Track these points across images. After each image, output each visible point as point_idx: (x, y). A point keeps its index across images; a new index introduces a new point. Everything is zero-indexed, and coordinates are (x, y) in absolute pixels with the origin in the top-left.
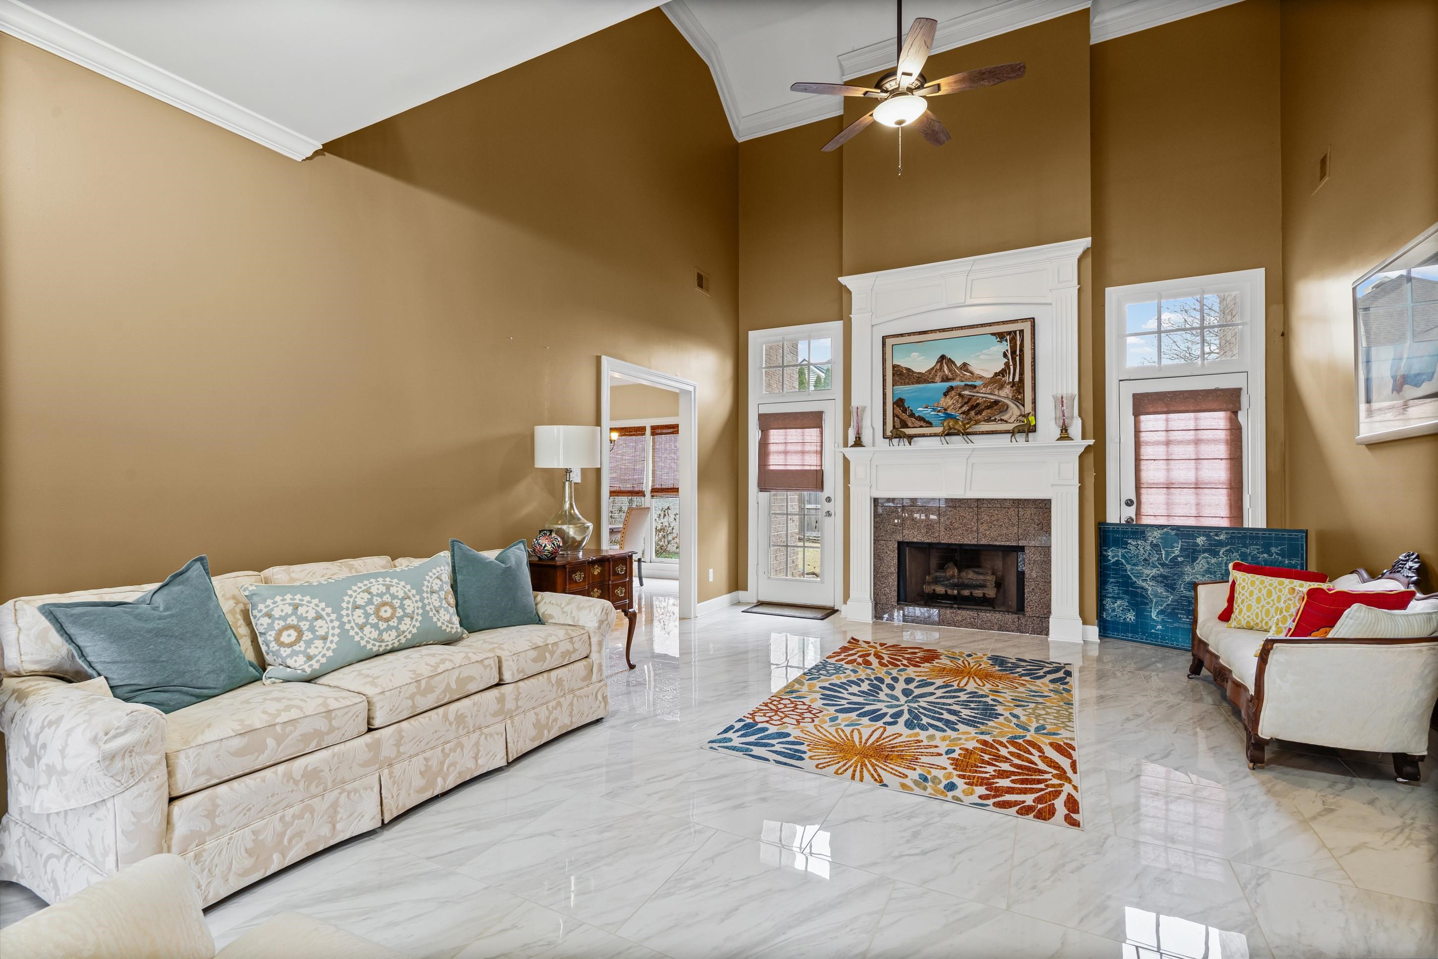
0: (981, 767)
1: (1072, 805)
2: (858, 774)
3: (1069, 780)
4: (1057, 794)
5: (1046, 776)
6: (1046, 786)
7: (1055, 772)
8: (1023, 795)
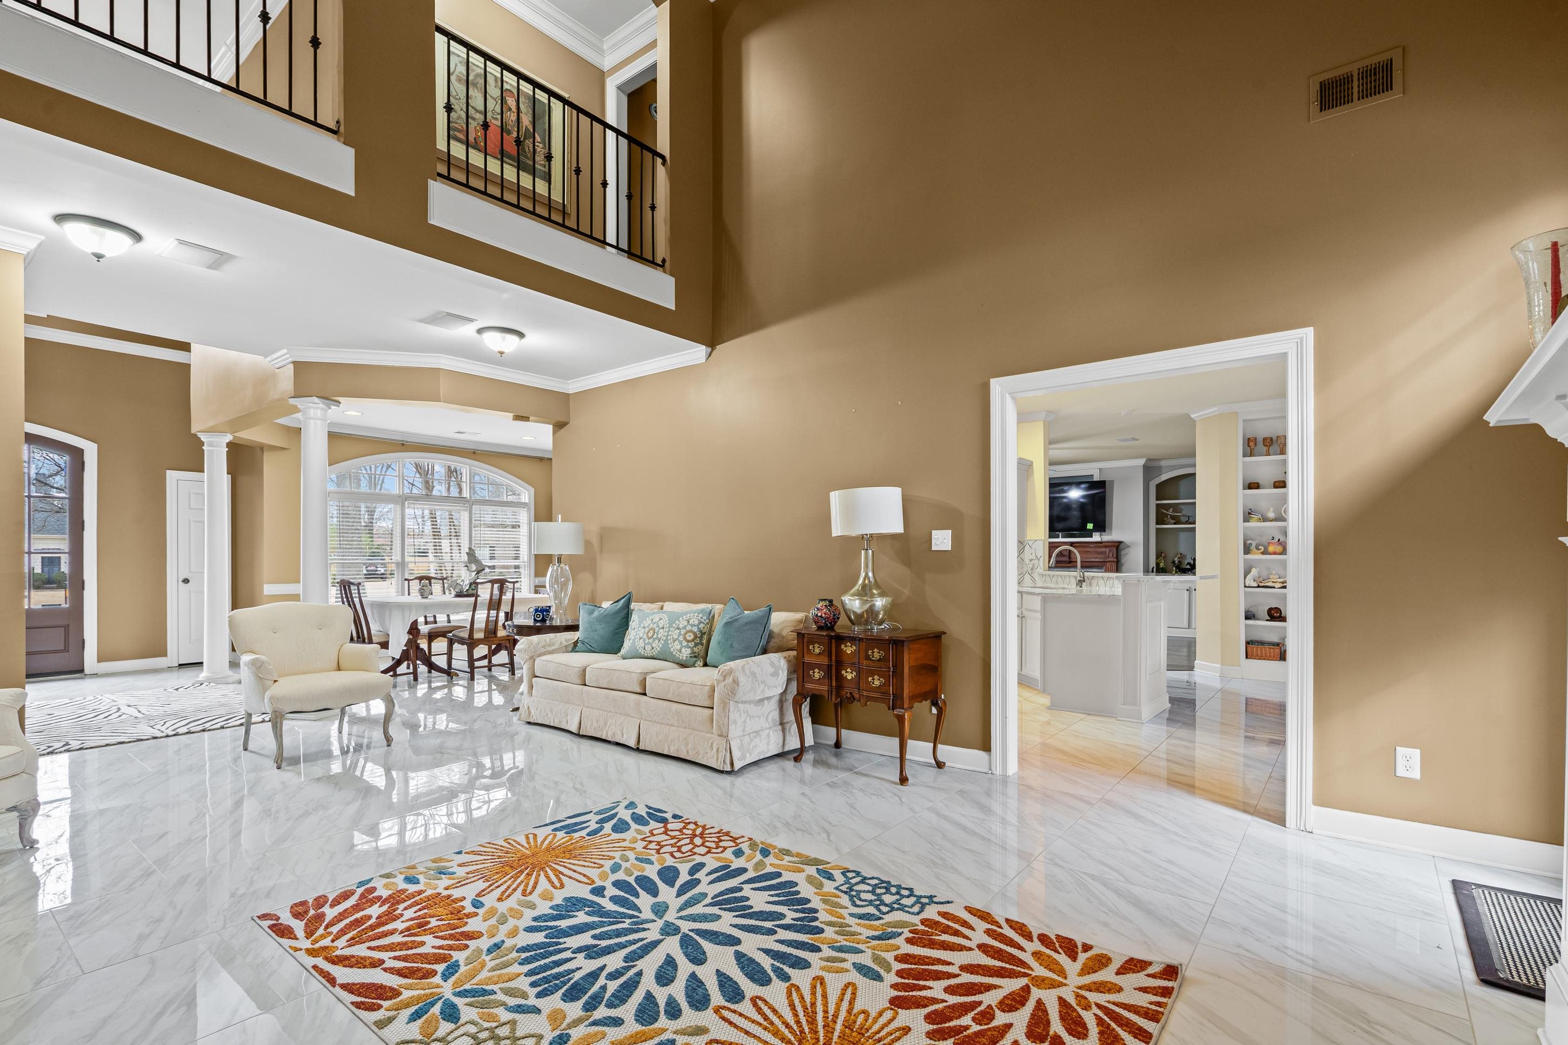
0: (420, 910)
1: (282, 931)
2: (532, 841)
3: (311, 952)
4: (309, 934)
5: (342, 942)
6: (330, 933)
7: (338, 953)
8: (341, 911)
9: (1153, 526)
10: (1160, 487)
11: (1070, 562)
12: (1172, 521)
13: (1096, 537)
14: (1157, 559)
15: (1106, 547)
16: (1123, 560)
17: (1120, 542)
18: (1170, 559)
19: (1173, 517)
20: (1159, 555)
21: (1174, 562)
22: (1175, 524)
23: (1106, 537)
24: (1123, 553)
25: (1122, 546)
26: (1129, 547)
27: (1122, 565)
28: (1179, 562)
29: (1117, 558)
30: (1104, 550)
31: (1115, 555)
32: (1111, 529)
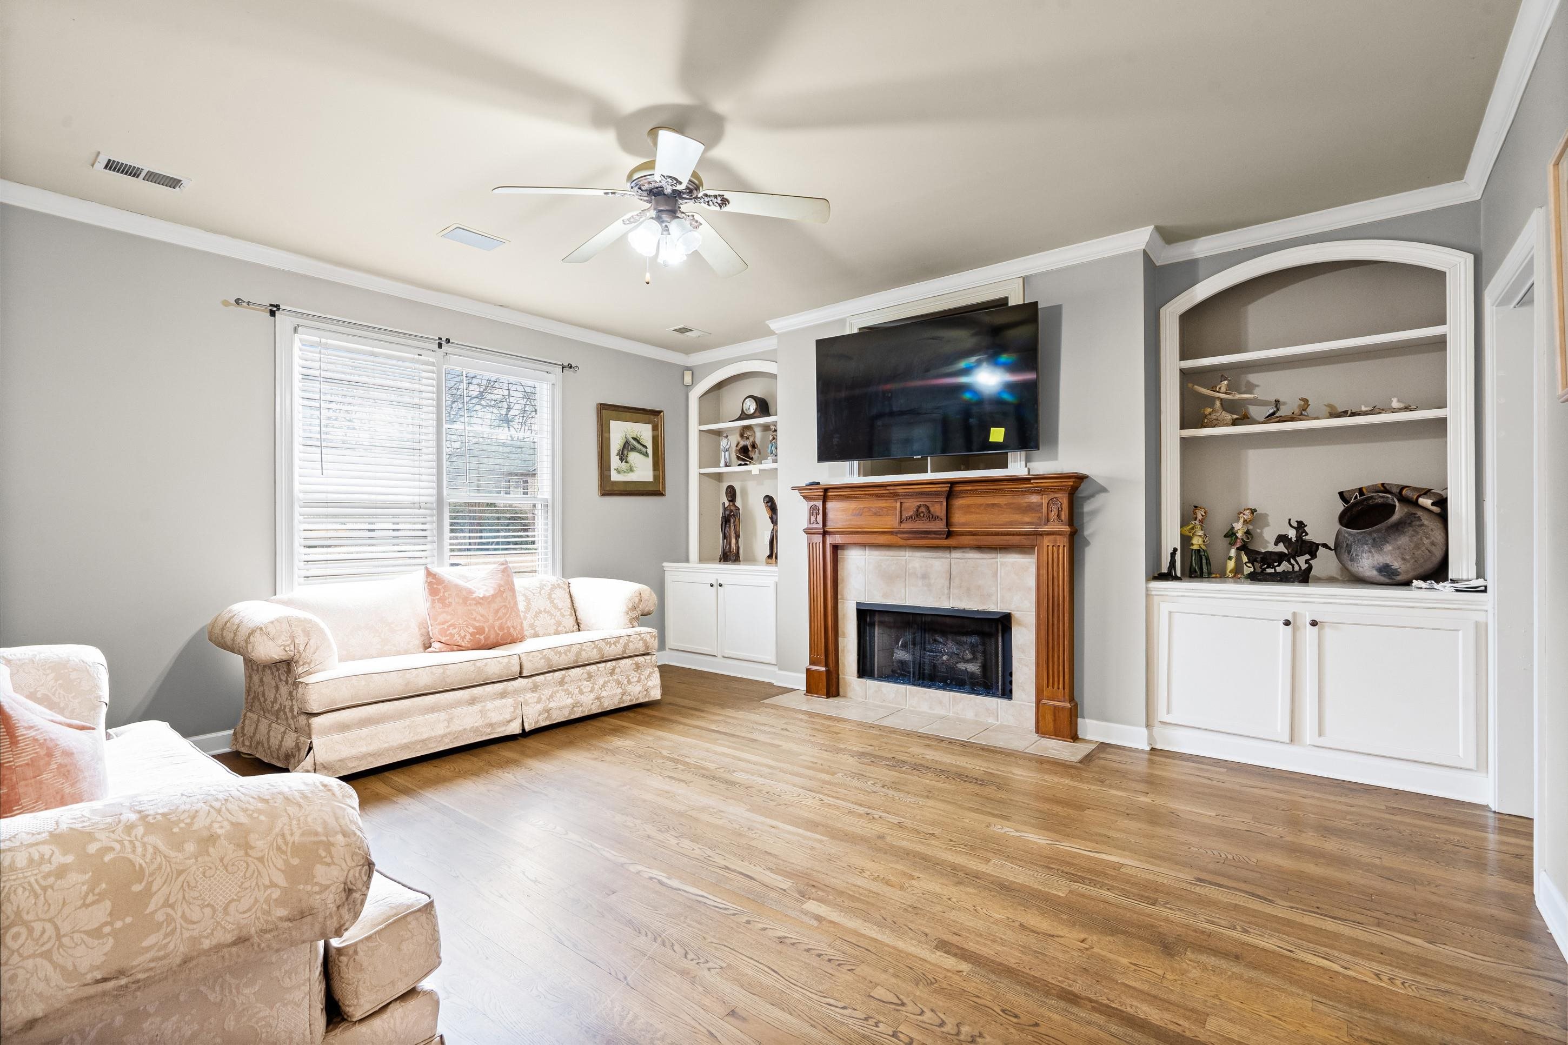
9: (1172, 433)
10: (1189, 318)
11: (950, 534)
12: (1229, 417)
13: (1017, 466)
14: (1184, 523)
15: (1039, 492)
16: (1090, 529)
17: (1080, 479)
18: (1219, 523)
19: (1229, 406)
20: (1189, 515)
21: (1231, 534)
22: (1234, 423)
23: (1042, 466)
24: (1088, 507)
25: (1084, 490)
26: (1103, 490)
27: (1087, 543)
28: (1248, 533)
29: (1071, 522)
30: (1034, 499)
31: (1064, 515)
32: (1053, 441)
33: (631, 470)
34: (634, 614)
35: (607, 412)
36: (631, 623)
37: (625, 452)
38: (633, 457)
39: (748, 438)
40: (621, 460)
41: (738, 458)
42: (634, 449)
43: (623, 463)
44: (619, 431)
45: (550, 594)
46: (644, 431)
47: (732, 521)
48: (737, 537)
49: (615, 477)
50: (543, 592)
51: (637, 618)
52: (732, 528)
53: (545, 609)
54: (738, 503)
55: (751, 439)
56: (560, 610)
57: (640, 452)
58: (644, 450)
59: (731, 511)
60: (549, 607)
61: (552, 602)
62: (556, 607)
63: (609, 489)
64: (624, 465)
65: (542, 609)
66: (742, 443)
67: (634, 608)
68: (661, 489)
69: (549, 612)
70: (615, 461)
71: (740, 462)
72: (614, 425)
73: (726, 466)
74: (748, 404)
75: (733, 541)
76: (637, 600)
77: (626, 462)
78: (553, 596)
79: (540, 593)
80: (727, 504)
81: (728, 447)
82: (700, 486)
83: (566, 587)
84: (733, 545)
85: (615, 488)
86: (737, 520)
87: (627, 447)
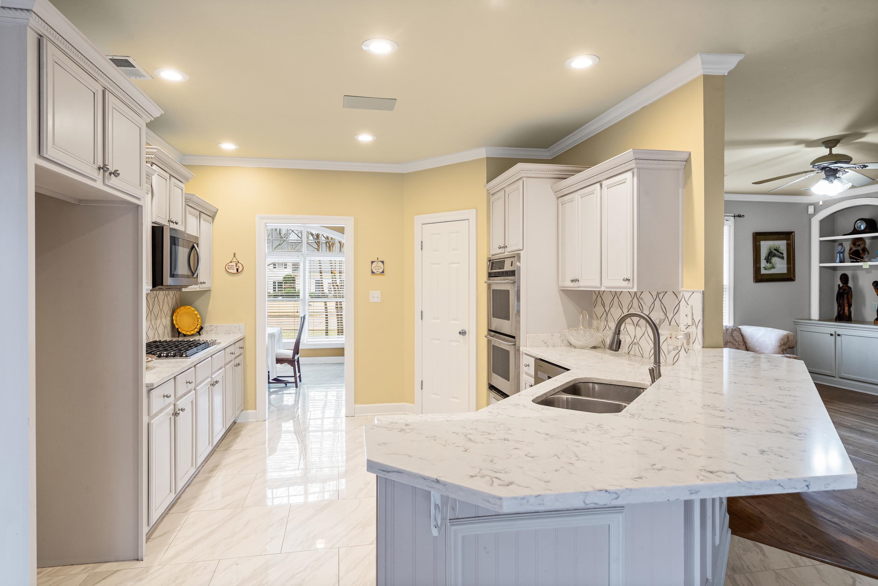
33: (773, 267)
34: (785, 347)
35: (758, 237)
36: (783, 352)
37: (770, 258)
38: (775, 260)
39: (859, 245)
40: (767, 262)
41: (851, 258)
42: (775, 255)
43: (768, 264)
44: (765, 246)
45: (732, 334)
46: (782, 245)
47: (845, 296)
48: (850, 306)
49: (763, 272)
50: (728, 332)
51: (786, 350)
52: (846, 301)
53: (730, 341)
54: (850, 284)
55: (862, 246)
56: (737, 342)
57: (779, 257)
58: (781, 255)
59: (845, 290)
60: (732, 340)
61: (733, 338)
62: (735, 340)
63: (759, 278)
64: (769, 265)
65: (729, 341)
66: (854, 249)
67: (784, 344)
68: (792, 277)
69: (732, 343)
70: (763, 263)
71: (852, 260)
72: (763, 243)
73: (841, 262)
74: (860, 224)
75: (846, 308)
76: (786, 340)
77: (770, 263)
78: (733, 335)
79: (727, 333)
80: (841, 285)
81: (842, 251)
82: (820, 273)
83: (739, 331)
84: (846, 311)
85: (763, 278)
86: (850, 295)
87: (771, 255)
